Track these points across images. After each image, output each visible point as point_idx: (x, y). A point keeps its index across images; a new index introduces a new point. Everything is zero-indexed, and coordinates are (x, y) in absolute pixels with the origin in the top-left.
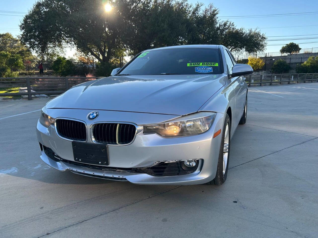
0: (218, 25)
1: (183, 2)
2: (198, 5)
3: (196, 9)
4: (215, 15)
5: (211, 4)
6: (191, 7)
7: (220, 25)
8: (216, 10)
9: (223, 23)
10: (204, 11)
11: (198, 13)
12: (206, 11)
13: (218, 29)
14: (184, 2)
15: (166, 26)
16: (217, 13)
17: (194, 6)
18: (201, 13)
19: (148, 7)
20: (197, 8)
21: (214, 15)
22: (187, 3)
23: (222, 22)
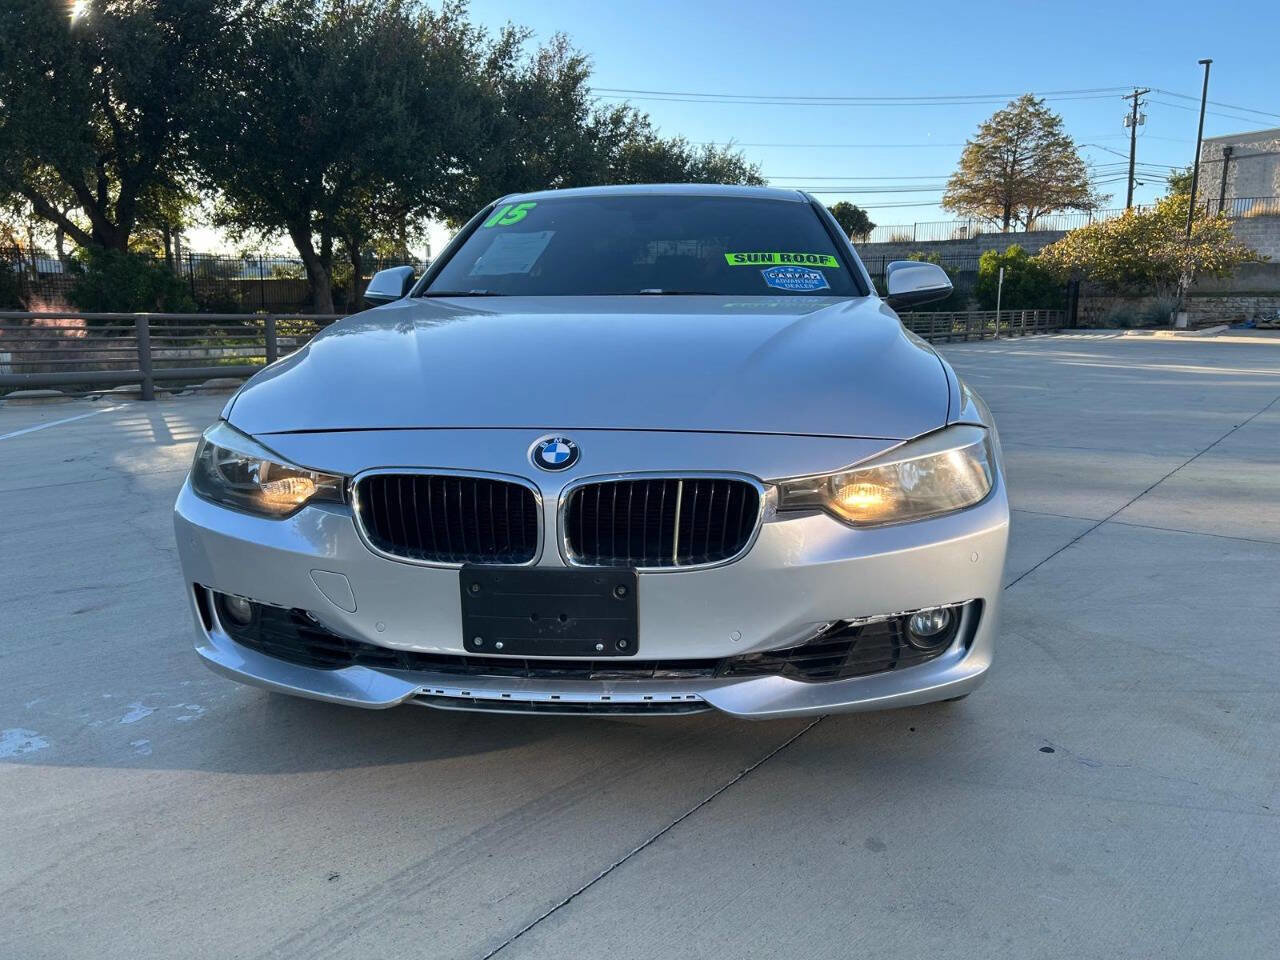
0: (589, 122)
1: (449, 15)
2: (511, 34)
3: (505, 51)
4: (578, 79)
5: (561, 35)
6: (479, 39)
7: (597, 122)
8: (580, 62)
9: (609, 115)
10: (536, 58)
11: (511, 66)
12: (545, 58)
13: (592, 134)
14: (454, 17)
15: (398, 108)
16: (585, 74)
17: (498, 39)
18: (523, 65)
19: (308, 19)
20: (507, 44)
21: (573, 78)
22: (466, 22)
23: (607, 108)
